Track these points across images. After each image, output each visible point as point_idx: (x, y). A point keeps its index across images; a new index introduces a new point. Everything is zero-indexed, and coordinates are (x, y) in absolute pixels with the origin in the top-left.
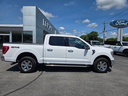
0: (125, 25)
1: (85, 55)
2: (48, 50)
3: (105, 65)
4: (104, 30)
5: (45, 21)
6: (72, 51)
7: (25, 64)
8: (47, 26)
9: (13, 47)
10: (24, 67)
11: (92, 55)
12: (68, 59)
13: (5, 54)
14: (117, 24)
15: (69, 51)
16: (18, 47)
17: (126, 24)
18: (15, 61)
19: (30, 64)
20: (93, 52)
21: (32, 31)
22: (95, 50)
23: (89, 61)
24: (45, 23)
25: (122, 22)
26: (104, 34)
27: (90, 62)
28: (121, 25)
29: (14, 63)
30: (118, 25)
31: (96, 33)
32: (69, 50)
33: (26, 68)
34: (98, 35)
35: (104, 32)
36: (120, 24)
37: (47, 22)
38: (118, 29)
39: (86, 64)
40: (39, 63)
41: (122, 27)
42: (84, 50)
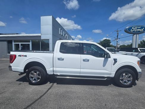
0: (141, 32)
1: (104, 65)
2: (59, 59)
3: (129, 77)
4: (117, 37)
5: (61, 29)
6: (88, 60)
7: (33, 74)
8: (63, 35)
9: (20, 56)
10: (32, 78)
11: (114, 65)
12: (82, 70)
13: (12, 63)
14: (132, 30)
15: (84, 60)
16: (26, 56)
17: (142, 30)
18: (23, 71)
19: (39, 75)
20: (114, 61)
21: (49, 40)
22: (116, 59)
23: (109, 72)
24: (61, 32)
25: (138, 28)
26: (117, 42)
27: (110, 74)
28: (137, 32)
29: (22, 73)
30: (134, 31)
31: (109, 40)
32: (84, 58)
33: (35, 80)
34: (111, 43)
35: (117, 39)
36: (136, 30)
37: (63, 31)
38: (133, 35)
39: (106, 76)
40: (49, 74)
41: (138, 34)
42: (103, 59)
